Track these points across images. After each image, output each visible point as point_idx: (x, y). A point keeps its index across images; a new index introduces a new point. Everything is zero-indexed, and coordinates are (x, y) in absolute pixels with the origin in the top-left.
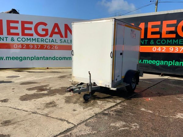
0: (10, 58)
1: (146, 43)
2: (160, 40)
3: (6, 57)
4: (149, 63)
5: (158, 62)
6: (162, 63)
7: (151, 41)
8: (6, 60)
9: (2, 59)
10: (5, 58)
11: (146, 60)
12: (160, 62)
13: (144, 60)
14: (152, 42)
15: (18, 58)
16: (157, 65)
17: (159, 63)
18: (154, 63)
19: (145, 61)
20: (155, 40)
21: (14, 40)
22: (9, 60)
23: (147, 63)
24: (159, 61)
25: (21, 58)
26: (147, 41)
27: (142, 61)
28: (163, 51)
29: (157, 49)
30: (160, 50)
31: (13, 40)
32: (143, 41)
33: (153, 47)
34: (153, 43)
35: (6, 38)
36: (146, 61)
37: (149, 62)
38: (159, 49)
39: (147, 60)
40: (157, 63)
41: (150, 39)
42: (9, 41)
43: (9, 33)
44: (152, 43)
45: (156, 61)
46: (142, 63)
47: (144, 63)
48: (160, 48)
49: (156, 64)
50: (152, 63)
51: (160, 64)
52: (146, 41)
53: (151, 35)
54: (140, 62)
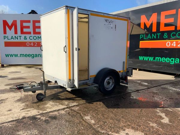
0: (23, 55)
1: (159, 38)
2: (175, 33)
3: (20, 55)
4: (162, 61)
5: (172, 60)
6: (177, 61)
7: (165, 34)
8: (20, 57)
9: (17, 57)
10: (19, 55)
12: (175, 60)
13: (156, 58)
15: (31, 55)
16: (171, 63)
17: (173, 62)
18: (168, 61)
19: (157, 59)
20: (169, 33)
21: (26, 39)
22: (22, 57)
23: (160, 61)
24: (174, 59)
25: (33, 56)
26: (160, 35)
27: (154, 59)
28: (178, 46)
29: (171, 44)
30: (175, 45)
31: (25, 38)
32: (156, 34)
33: (168, 41)
34: (167, 37)
35: (20, 36)
38: (174, 44)
39: (160, 58)
40: (171, 61)
41: (163, 33)
42: (22, 40)
43: (22, 32)
44: (165, 37)
45: (170, 58)
46: (154, 60)
47: (156, 60)
48: (175, 42)
49: (170, 62)
50: (165, 62)
51: (175, 62)
52: (159, 34)
53: (165, 26)
54: (152, 60)
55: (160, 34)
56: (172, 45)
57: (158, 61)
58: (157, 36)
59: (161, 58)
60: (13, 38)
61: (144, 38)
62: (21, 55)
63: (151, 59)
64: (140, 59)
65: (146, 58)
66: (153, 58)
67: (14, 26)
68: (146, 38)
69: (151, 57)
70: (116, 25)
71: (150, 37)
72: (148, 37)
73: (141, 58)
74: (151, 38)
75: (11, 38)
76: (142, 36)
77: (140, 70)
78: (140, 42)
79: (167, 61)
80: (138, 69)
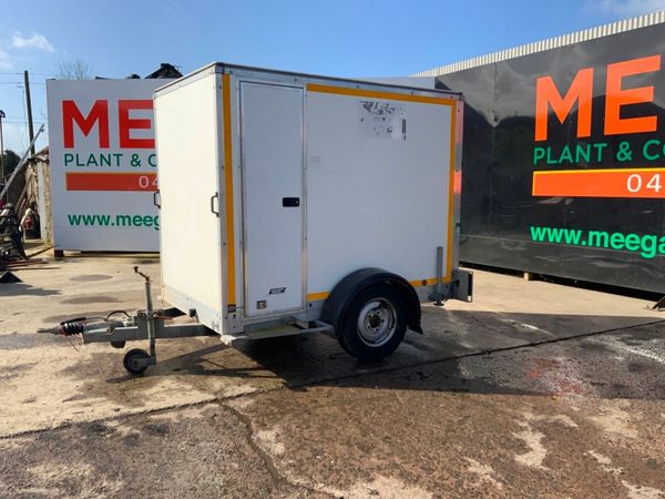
0: (127, 220)
1: (599, 159)
2: (658, 142)
3: (118, 217)
4: (614, 246)
5: (649, 243)
7: (621, 147)
8: (118, 224)
9: (107, 224)
10: (113, 220)
11: (600, 231)
12: (658, 243)
13: (591, 234)
14: (624, 152)
15: (151, 220)
16: (643, 255)
17: (653, 248)
18: (633, 245)
19: (595, 237)
20: (637, 140)
21: (138, 164)
22: (124, 224)
23: (606, 245)
24: (654, 239)
26: (604, 149)
27: (585, 236)
29: (645, 182)
30: (657, 187)
31: (135, 161)
32: (589, 146)
33: (631, 174)
34: (628, 156)
35: (118, 155)
36: (598, 234)
37: (613, 240)
38: (654, 183)
39: (605, 234)
40: (645, 248)
41: (615, 141)
42: (125, 168)
43: (126, 142)
44: (622, 155)
45: (641, 236)
46: (584, 243)
47: (590, 243)
48: (657, 177)
49: (640, 250)
50: (625, 248)
51: (657, 251)
52: (600, 146)
53: (621, 118)
54: (576, 242)
55: (605, 145)
56: (649, 186)
57: (598, 244)
58: (594, 151)
59: (610, 235)
60: (95, 162)
61: (549, 162)
62: (121, 219)
63: (573, 237)
64: (535, 238)
65: (555, 235)
66: (580, 232)
67: (97, 121)
68: (555, 162)
69: (573, 232)
70: (404, 121)
71: (569, 157)
72: (563, 157)
73: (537, 234)
74: (571, 161)
75: (89, 162)
76: (539, 153)
77: (534, 277)
78: (535, 173)
79: (628, 246)
80: (526, 276)
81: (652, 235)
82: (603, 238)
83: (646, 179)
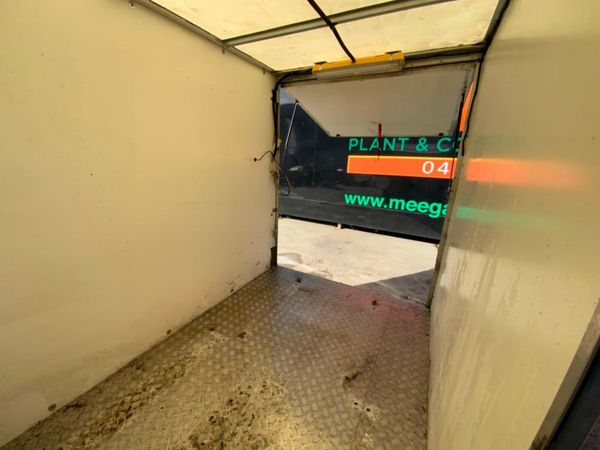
1: (402, 149)
2: (449, 140)
4: (408, 208)
5: (435, 208)
7: (420, 141)
11: (399, 198)
12: (443, 208)
13: (392, 201)
14: (422, 146)
16: (431, 216)
17: (438, 211)
18: (423, 209)
19: (394, 203)
23: (403, 208)
24: (439, 206)
26: (406, 142)
27: (387, 202)
29: (436, 167)
30: (446, 171)
32: (395, 139)
33: (425, 160)
34: (425, 148)
36: (397, 201)
37: (408, 205)
38: (443, 168)
39: (403, 201)
40: (431, 210)
44: (420, 147)
45: (430, 203)
46: (385, 206)
47: (391, 206)
48: (446, 164)
49: (429, 212)
50: (417, 211)
51: (441, 214)
52: (404, 140)
54: (379, 205)
55: (407, 139)
56: (439, 170)
57: (397, 207)
58: (398, 144)
59: (406, 202)
61: (361, 149)
63: (378, 202)
64: (347, 202)
65: (363, 201)
66: (383, 199)
68: (366, 149)
72: (373, 146)
73: (350, 199)
74: (379, 149)
76: (354, 143)
77: (344, 227)
78: (350, 157)
79: (420, 210)
80: (339, 226)
81: (438, 202)
82: (400, 204)
83: (437, 165)
